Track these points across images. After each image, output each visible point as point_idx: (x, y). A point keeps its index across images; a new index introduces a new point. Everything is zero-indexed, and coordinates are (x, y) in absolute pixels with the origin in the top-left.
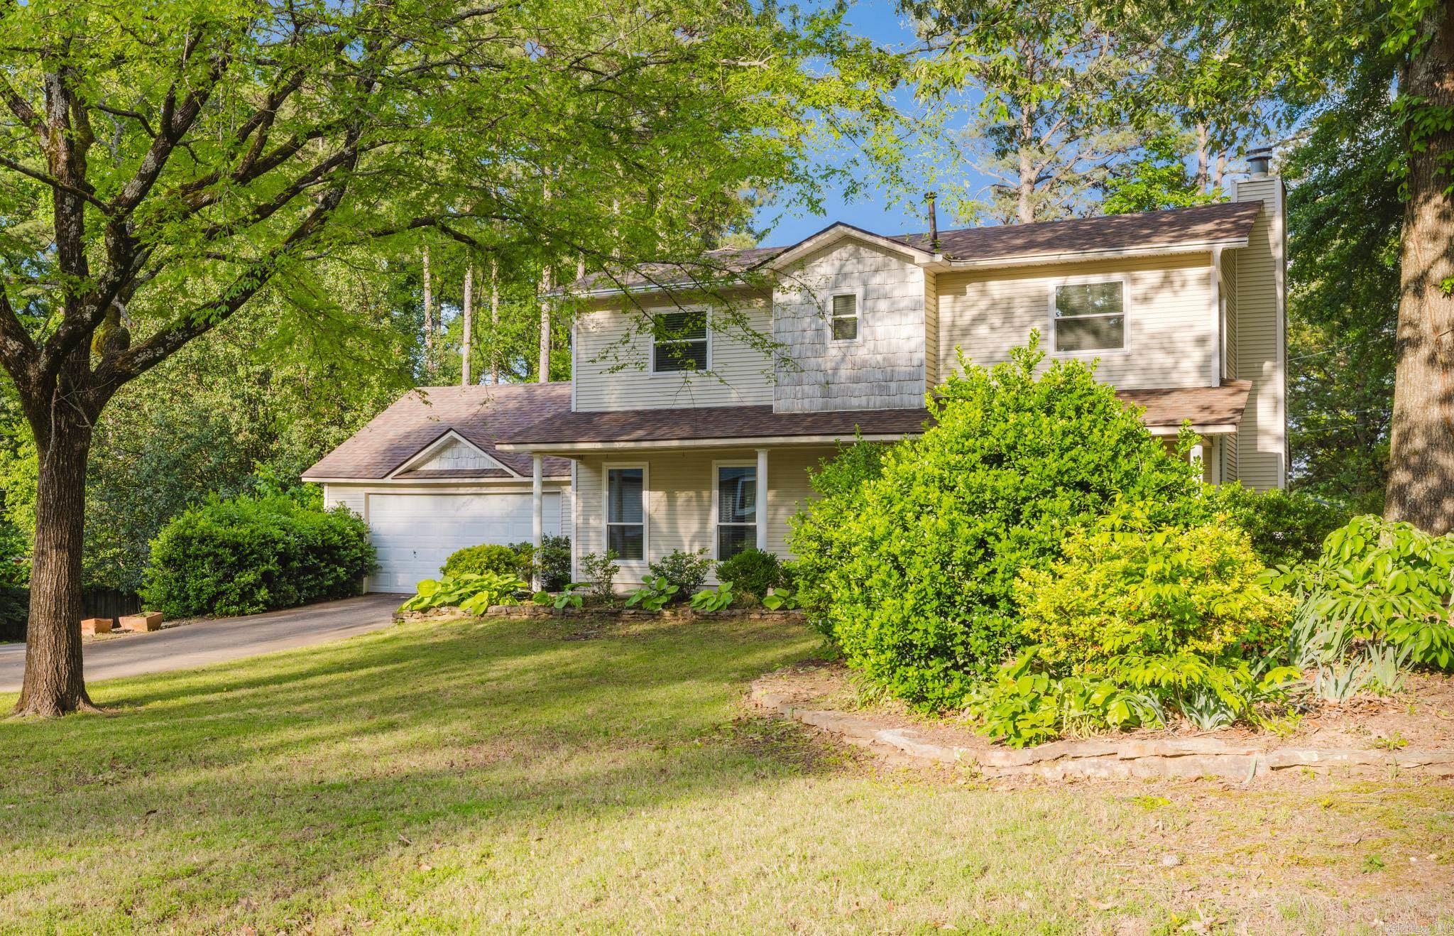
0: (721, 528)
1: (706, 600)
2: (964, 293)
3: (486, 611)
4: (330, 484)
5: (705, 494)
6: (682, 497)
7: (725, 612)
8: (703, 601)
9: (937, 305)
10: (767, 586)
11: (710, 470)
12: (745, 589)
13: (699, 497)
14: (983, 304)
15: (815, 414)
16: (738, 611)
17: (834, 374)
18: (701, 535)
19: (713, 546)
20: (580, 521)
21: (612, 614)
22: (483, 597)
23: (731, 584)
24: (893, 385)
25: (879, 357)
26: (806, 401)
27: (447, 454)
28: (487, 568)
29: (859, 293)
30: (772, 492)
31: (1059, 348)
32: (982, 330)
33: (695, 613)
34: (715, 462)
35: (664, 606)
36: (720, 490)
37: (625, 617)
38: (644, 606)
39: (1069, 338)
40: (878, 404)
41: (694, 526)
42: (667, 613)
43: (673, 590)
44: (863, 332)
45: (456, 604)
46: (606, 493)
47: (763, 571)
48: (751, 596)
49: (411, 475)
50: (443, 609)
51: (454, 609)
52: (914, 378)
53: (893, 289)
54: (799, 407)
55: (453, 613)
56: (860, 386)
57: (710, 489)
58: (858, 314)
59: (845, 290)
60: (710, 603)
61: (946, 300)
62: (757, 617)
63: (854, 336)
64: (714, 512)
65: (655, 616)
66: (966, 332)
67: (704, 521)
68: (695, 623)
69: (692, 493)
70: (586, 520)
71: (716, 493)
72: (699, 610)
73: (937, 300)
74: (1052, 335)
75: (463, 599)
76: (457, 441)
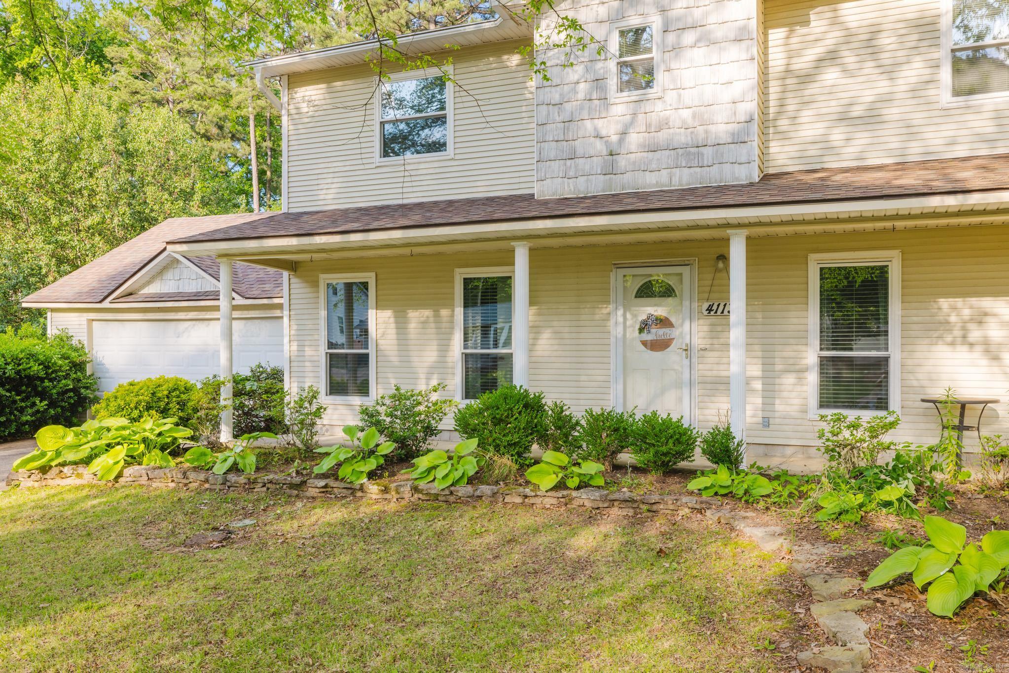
0: (467, 357)
1: (435, 468)
2: (806, 23)
3: (119, 475)
4: (53, 310)
5: (444, 312)
6: (415, 316)
7: (464, 490)
8: (429, 470)
9: (766, 42)
10: (531, 442)
11: (452, 281)
12: (497, 448)
13: (437, 316)
14: (833, 38)
15: (594, 197)
16: (485, 489)
17: (621, 141)
18: (441, 365)
19: (456, 381)
20: (294, 347)
21: (292, 486)
22: (120, 452)
23: (474, 442)
24: (708, 152)
25: (686, 114)
26: (582, 180)
27: (169, 275)
28: (149, 408)
29: (655, 22)
30: (534, 309)
31: (957, 93)
32: (831, 76)
33: (415, 489)
34: (458, 271)
35: (371, 475)
36: (466, 306)
37: (312, 492)
38: (341, 474)
39: (971, 78)
40: (685, 180)
41: (430, 355)
42: (373, 489)
43: (387, 447)
44: (661, 78)
45: (87, 461)
46: (323, 313)
47: (524, 419)
48: (505, 463)
49: (130, 298)
50: (66, 470)
51: (81, 469)
52: (738, 140)
53: (706, 15)
54: (569, 189)
55: (79, 476)
56: (658, 154)
57: (452, 306)
58: (655, 54)
59: (635, 21)
60: (440, 473)
61: (777, 35)
62: (518, 500)
63: (649, 84)
64: (458, 337)
65: (354, 492)
66: (806, 78)
67: (444, 347)
68: (415, 508)
69: (427, 313)
70: (301, 347)
71: (459, 311)
72: (422, 484)
73: (766, 35)
74: (946, 74)
75: (96, 456)
76: (178, 261)
